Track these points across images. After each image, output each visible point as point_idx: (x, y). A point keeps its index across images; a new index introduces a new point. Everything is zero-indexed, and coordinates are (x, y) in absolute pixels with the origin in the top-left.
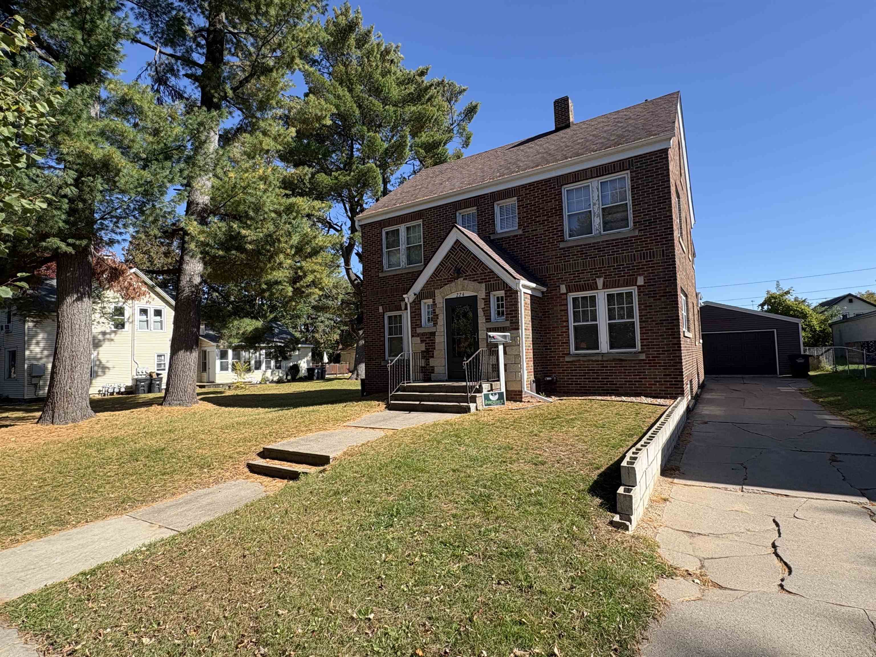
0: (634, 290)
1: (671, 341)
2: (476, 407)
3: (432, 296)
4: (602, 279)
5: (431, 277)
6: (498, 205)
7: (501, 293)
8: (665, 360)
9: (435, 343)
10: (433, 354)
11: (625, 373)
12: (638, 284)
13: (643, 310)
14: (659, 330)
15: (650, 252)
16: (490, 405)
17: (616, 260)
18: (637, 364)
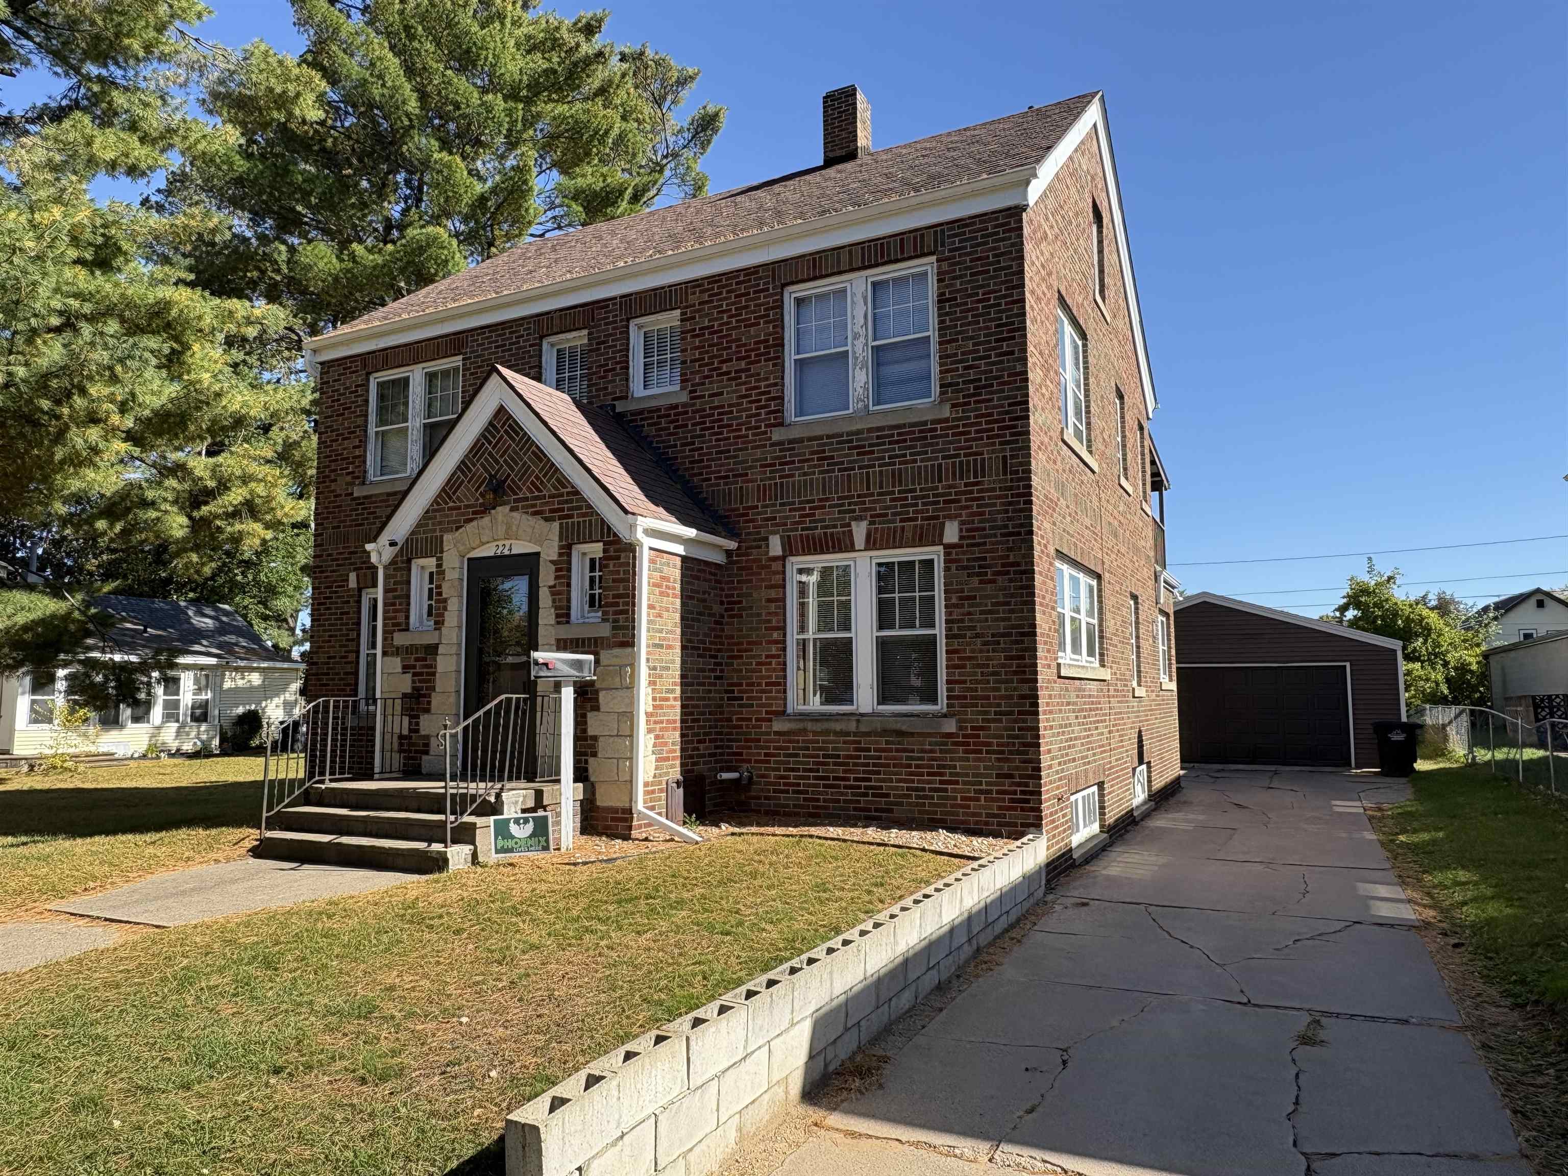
0: (935, 553)
1: (1015, 689)
2: (475, 855)
3: (435, 548)
4: (864, 525)
5: (435, 501)
6: (640, 327)
7: (596, 549)
8: (1002, 737)
9: (434, 674)
10: (429, 703)
11: (910, 766)
12: (946, 540)
13: (956, 606)
14: (988, 658)
15: (975, 461)
16: (510, 850)
17: (897, 477)
18: (936, 744)
